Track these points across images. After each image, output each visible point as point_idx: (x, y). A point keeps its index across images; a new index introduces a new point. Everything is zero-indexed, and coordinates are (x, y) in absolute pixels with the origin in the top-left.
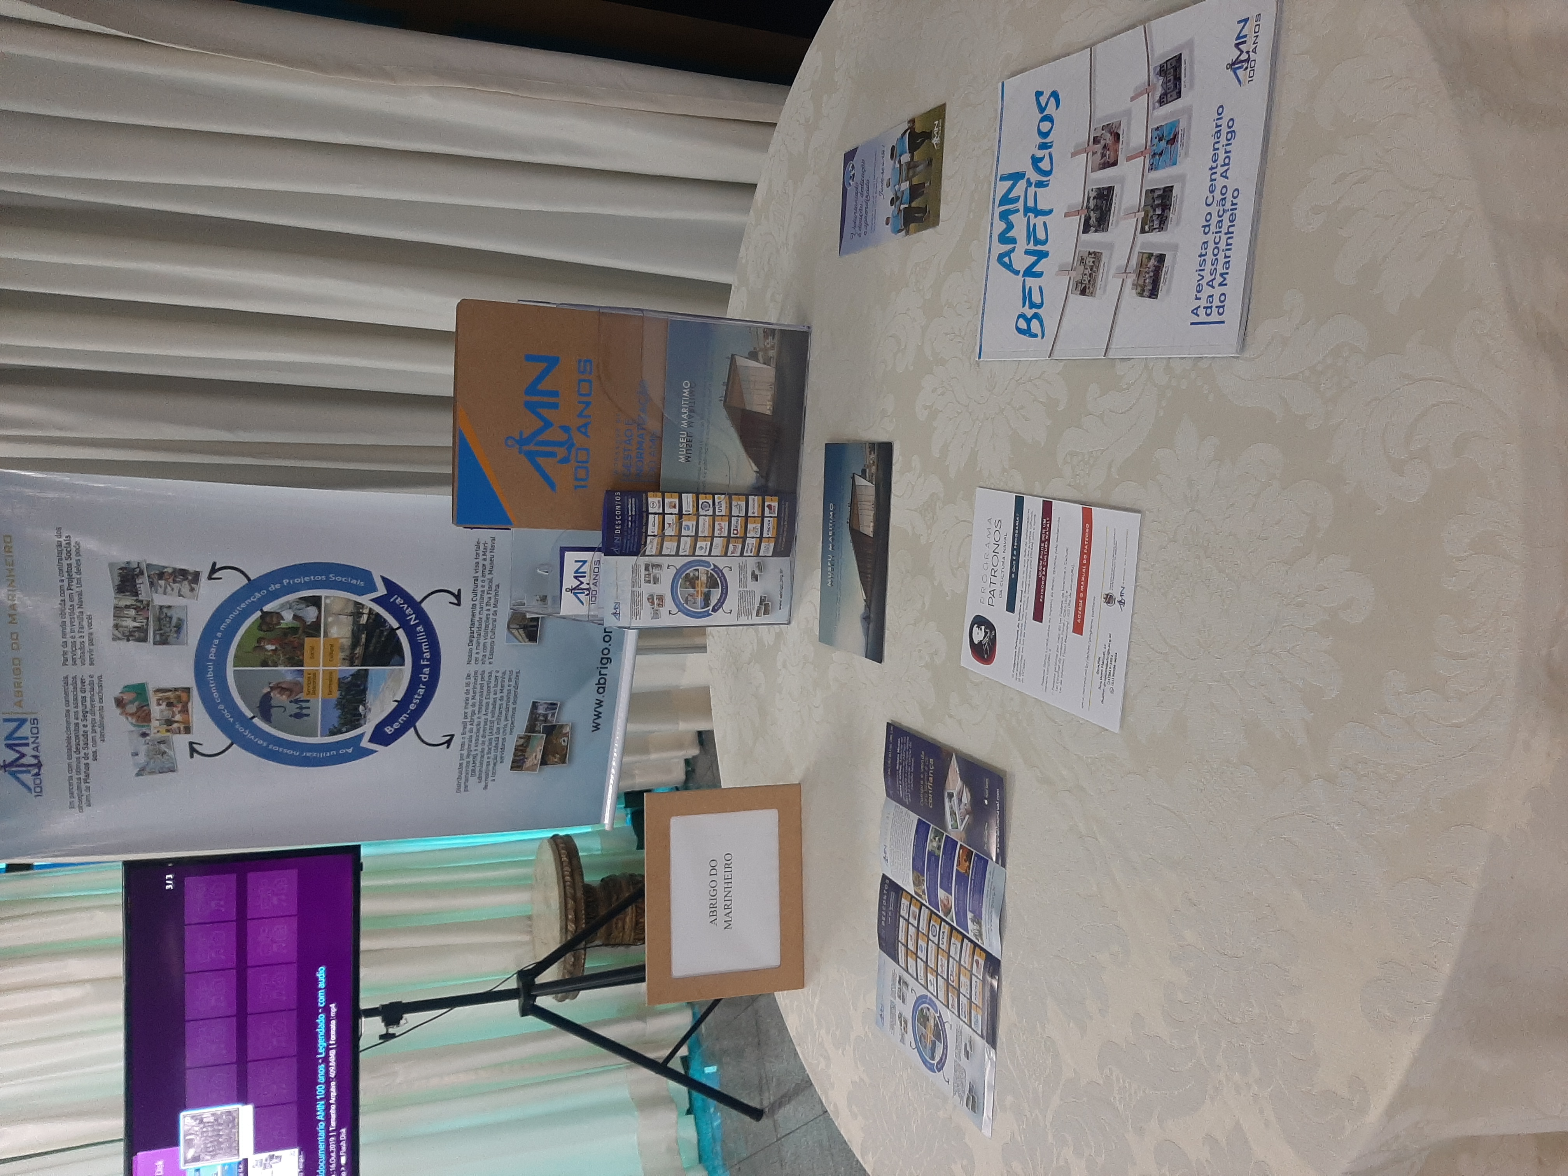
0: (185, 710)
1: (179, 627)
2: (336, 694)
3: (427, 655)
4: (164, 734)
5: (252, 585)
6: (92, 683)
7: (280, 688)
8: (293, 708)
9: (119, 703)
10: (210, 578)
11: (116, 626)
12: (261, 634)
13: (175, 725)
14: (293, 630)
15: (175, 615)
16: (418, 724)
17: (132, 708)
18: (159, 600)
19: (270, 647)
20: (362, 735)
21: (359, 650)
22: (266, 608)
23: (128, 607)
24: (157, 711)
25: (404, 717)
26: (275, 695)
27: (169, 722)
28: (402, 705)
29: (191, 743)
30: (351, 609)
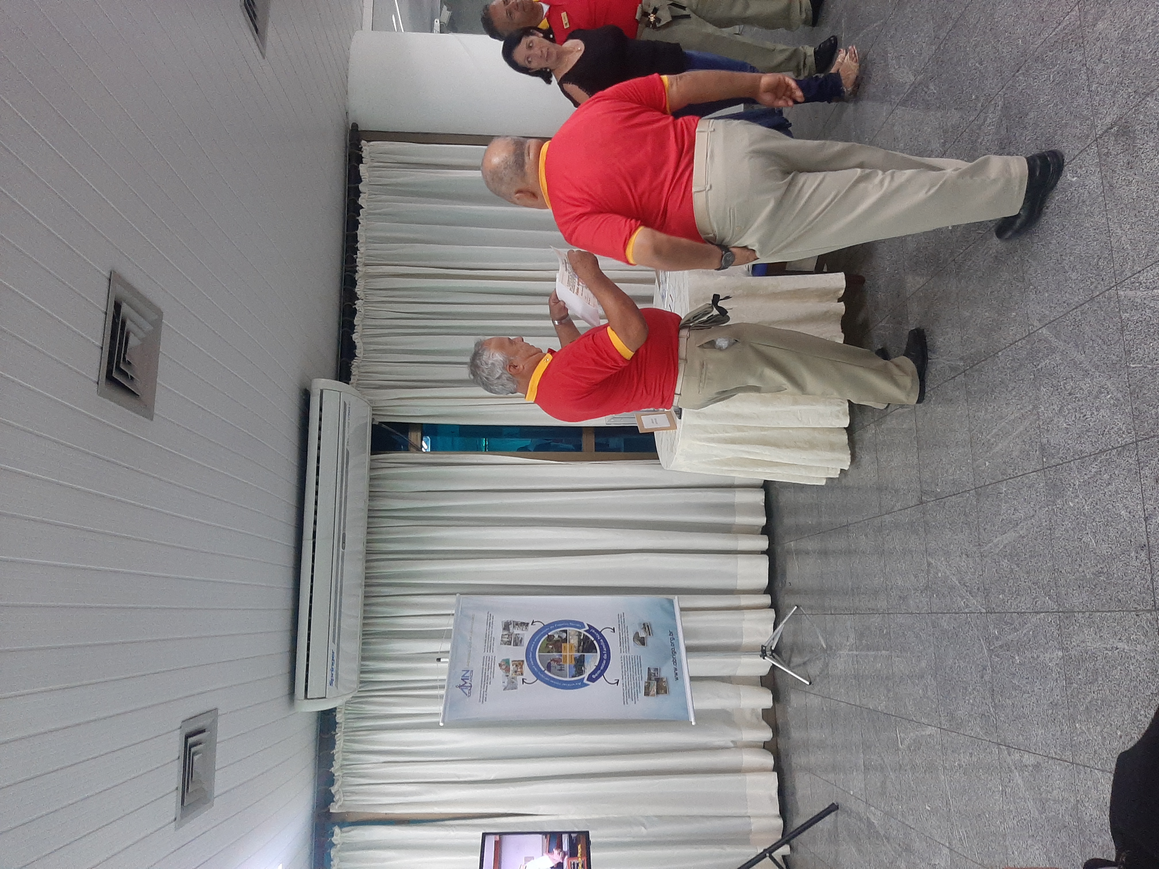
0: (521, 668)
1: (521, 641)
2: (573, 662)
3: (605, 649)
4: (514, 676)
5: (545, 627)
6: (492, 658)
7: (553, 660)
8: (558, 668)
9: (500, 665)
10: (532, 624)
11: (502, 641)
12: (548, 642)
13: (518, 673)
14: (558, 641)
15: (520, 636)
16: (605, 675)
17: (504, 667)
18: (516, 631)
19: (551, 647)
20: (584, 678)
21: (581, 648)
22: (549, 634)
23: (506, 635)
24: (512, 668)
25: (599, 672)
26: (552, 663)
27: (516, 672)
28: (598, 668)
29: (523, 679)
30: (577, 633)
